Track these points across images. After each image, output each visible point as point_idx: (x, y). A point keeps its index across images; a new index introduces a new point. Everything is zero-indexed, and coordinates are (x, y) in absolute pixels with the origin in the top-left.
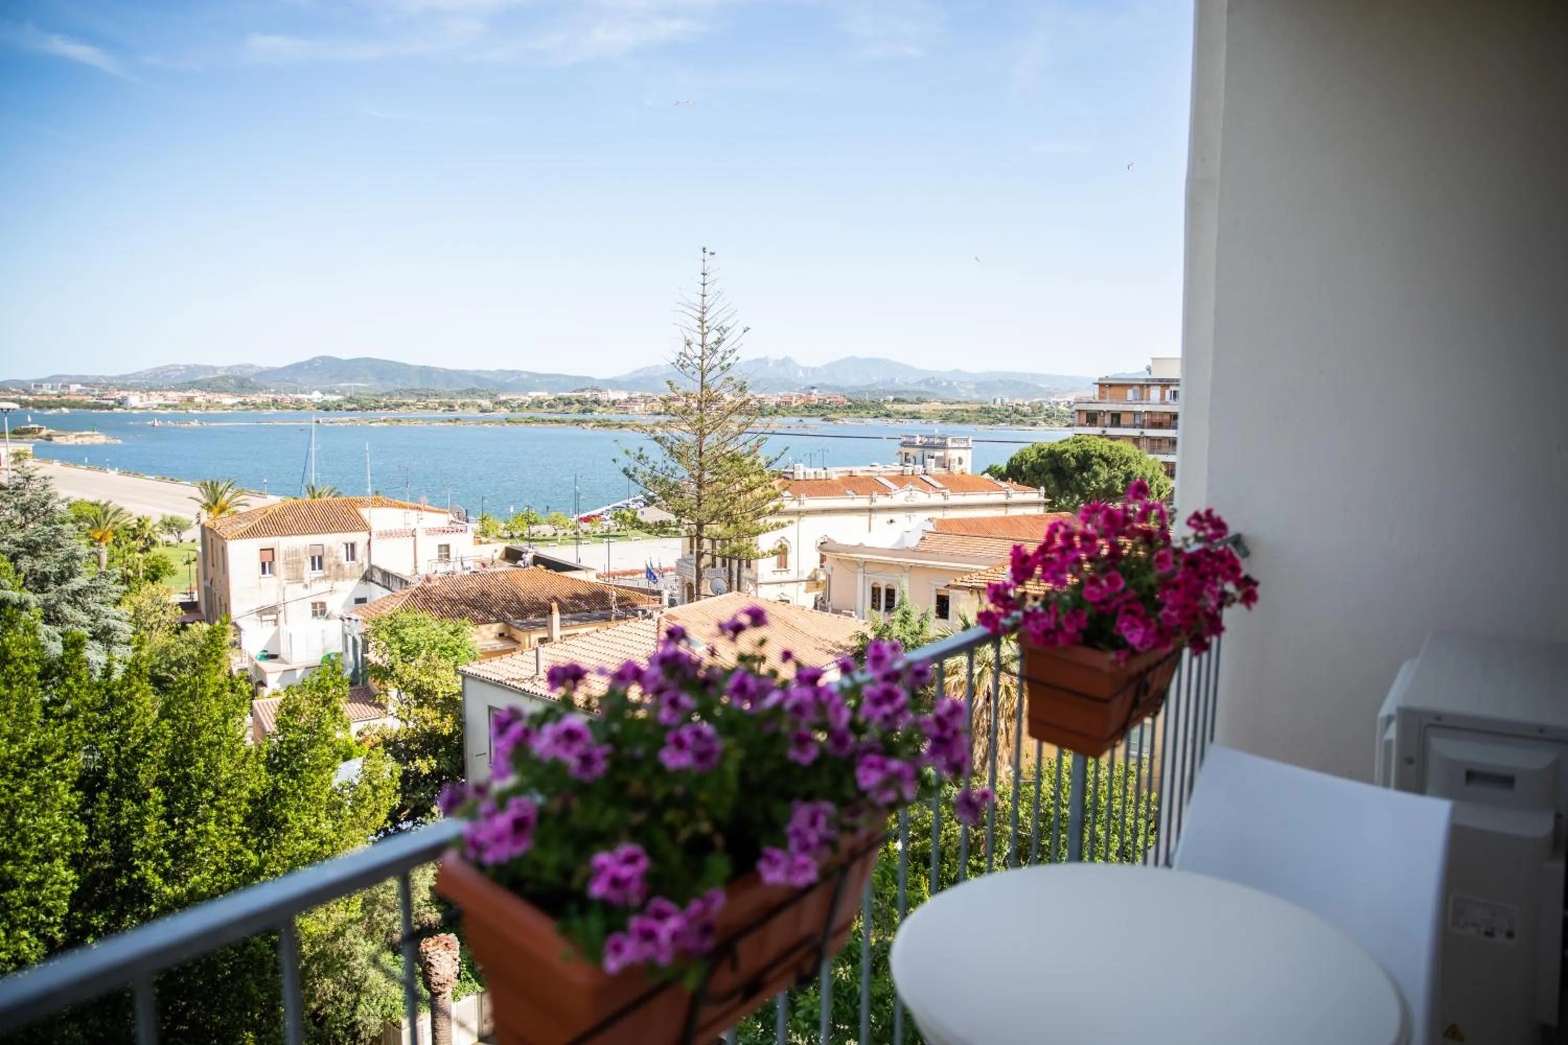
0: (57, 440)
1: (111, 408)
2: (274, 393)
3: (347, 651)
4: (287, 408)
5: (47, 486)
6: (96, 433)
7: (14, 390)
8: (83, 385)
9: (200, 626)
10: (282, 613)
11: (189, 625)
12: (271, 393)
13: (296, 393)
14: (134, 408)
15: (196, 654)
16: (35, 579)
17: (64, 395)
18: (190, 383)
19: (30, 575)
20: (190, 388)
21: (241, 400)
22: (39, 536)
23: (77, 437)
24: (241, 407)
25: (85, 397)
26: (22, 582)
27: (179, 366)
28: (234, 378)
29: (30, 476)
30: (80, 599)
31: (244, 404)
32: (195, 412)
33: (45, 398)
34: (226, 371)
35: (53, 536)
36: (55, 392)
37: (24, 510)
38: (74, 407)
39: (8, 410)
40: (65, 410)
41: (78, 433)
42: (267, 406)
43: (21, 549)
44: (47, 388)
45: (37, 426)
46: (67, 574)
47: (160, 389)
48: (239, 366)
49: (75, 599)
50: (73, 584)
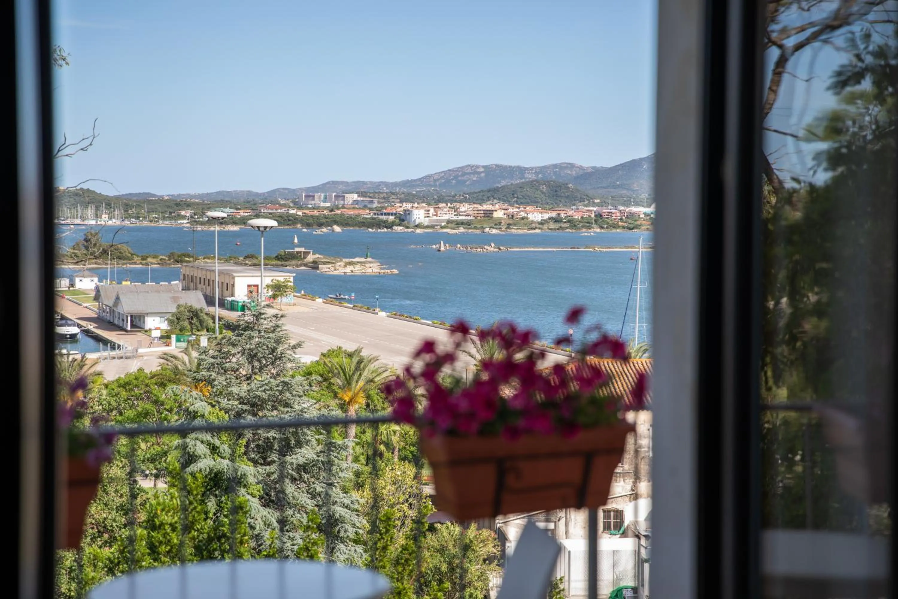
0: (324, 268)
1: (389, 226)
2: (597, 205)
3: (643, 585)
4: (615, 226)
5: (278, 326)
6: (369, 259)
7: (282, 202)
8: (361, 194)
9: (452, 528)
10: (563, 521)
11: (438, 526)
12: (594, 205)
13: (627, 203)
14: (418, 226)
15: (444, 568)
16: (258, 446)
17: (338, 208)
18: (489, 191)
19: (254, 441)
20: (488, 199)
21: (554, 214)
22: (264, 391)
23: (347, 264)
24: (552, 225)
25: (361, 212)
26: (243, 450)
27: (478, 167)
28: (547, 183)
29: (261, 314)
30: (306, 476)
31: (556, 220)
32: (494, 231)
33: (316, 213)
34: (537, 173)
35: (281, 392)
36: (328, 205)
37: (252, 357)
38: (347, 225)
39: (265, 228)
40: (337, 229)
41: (347, 260)
42: (587, 223)
43: (245, 407)
44: (319, 200)
45: (302, 249)
46: (293, 442)
47: (452, 200)
48: (555, 166)
49: (301, 477)
50: (298, 456)
